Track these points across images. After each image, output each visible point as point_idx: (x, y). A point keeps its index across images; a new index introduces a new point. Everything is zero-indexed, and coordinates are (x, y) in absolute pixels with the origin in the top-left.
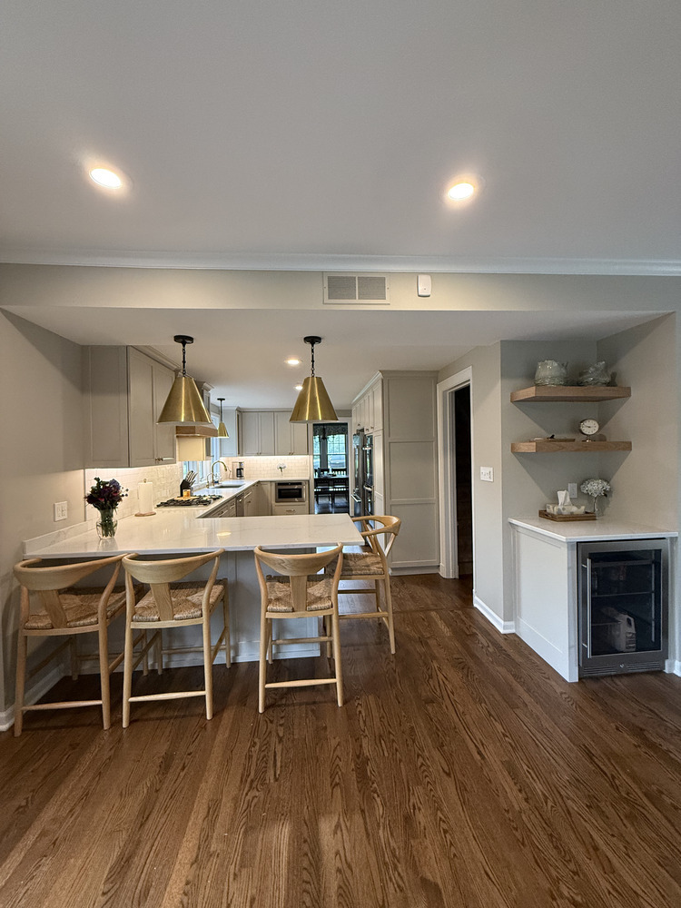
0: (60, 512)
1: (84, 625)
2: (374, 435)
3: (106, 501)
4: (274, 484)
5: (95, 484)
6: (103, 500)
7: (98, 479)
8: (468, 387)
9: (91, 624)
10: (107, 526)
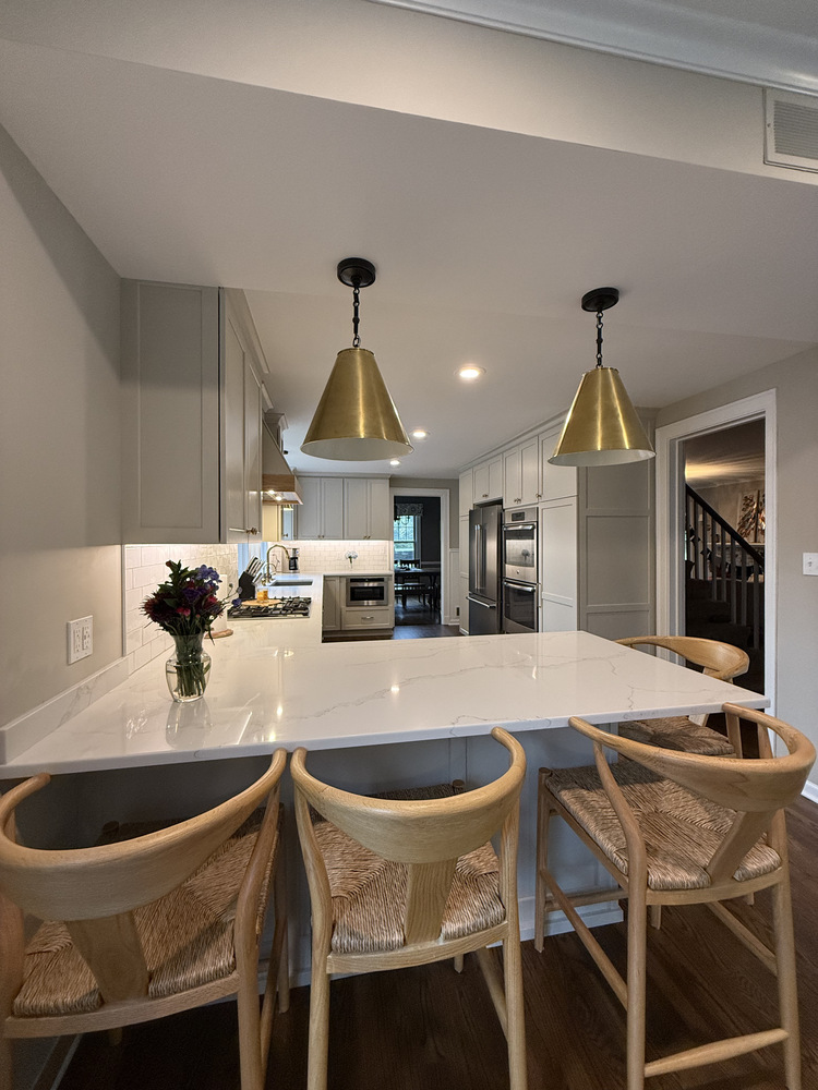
0: (79, 642)
1: (199, 982)
2: (540, 506)
3: (192, 616)
4: (344, 581)
5: (165, 576)
6: (188, 614)
7: (169, 564)
8: (763, 420)
9: (219, 974)
10: (190, 673)
